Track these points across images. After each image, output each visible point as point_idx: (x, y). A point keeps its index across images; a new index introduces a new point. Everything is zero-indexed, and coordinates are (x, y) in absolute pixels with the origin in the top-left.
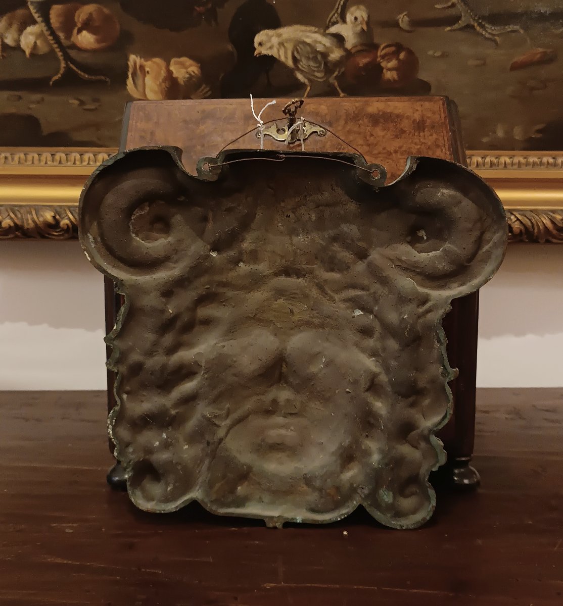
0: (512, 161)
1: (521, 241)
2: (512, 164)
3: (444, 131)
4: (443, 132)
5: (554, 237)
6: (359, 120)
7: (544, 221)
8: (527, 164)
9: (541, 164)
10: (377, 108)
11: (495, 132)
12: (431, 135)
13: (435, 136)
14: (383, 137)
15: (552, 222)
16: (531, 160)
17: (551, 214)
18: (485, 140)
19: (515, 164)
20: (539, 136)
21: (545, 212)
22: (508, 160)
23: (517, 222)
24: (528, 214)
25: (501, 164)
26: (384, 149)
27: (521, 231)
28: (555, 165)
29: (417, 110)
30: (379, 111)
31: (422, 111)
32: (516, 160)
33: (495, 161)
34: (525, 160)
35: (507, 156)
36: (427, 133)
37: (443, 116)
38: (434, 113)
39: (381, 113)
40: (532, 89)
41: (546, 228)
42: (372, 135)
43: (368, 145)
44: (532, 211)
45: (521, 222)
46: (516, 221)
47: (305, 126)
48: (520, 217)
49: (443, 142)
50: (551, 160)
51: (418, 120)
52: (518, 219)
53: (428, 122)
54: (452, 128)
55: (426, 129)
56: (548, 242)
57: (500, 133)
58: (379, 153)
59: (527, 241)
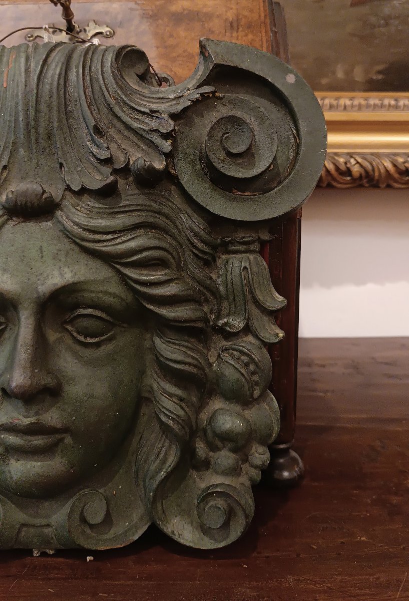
0: (352, 103)
1: (361, 186)
2: (352, 106)
3: (263, 31)
4: (261, 32)
5: (396, 181)
6: (158, 20)
7: (385, 164)
8: (368, 106)
9: (382, 106)
10: (182, 6)
11: (334, 73)
12: (246, 35)
13: (250, 37)
14: (185, 38)
15: (395, 165)
16: (372, 102)
17: (393, 157)
18: (324, 81)
19: (356, 106)
20: (380, 77)
21: (388, 155)
22: (348, 102)
23: (357, 166)
24: (369, 157)
25: (341, 106)
26: (185, 51)
27: (361, 175)
28: (396, 107)
29: (232, 9)
30: (184, 10)
31: (237, 9)
32: (356, 102)
33: (334, 103)
34: (366, 102)
35: (347, 97)
36: (241, 33)
37: (263, 14)
38: (252, 11)
39: (186, 12)
40: (373, 27)
41: (387, 171)
42: (171, 36)
43: (166, 47)
44: (372, 154)
45: (361, 166)
46: (355, 164)
47: (88, 26)
48: (360, 160)
49: (260, 43)
50: (393, 102)
51: (231, 19)
52: (358, 162)
53: (243, 22)
54: (274, 29)
55: (241, 29)
56: (389, 186)
57: (340, 75)
58: (178, 56)
59: (367, 185)
